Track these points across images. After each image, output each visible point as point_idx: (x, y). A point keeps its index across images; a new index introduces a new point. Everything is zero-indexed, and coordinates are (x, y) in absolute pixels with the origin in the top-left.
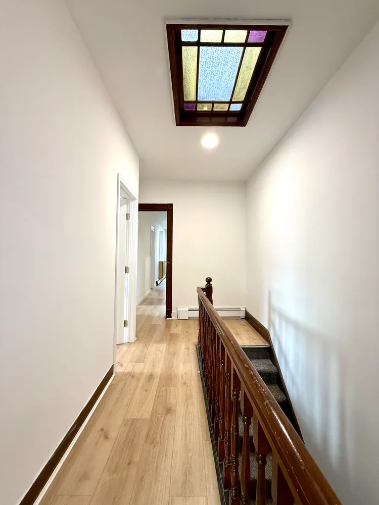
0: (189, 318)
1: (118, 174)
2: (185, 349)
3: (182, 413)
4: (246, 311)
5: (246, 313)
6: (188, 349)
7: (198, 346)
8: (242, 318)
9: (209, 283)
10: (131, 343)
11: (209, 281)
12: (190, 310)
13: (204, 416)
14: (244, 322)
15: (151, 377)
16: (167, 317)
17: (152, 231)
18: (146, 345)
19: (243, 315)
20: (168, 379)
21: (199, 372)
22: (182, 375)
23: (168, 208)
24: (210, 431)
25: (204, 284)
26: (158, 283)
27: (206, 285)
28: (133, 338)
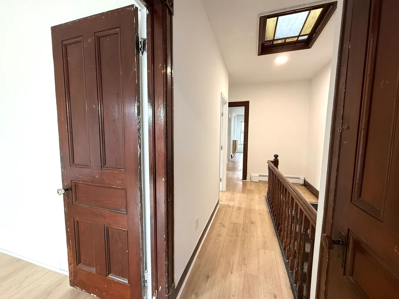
0: (259, 181)
1: (221, 92)
2: (258, 198)
3: (259, 225)
4: (305, 180)
5: (305, 181)
6: (260, 198)
7: (267, 198)
8: (301, 185)
9: (277, 158)
10: (224, 191)
11: (276, 156)
12: (260, 176)
13: (272, 228)
14: (303, 187)
15: (239, 208)
16: (243, 179)
17: (229, 118)
18: (233, 193)
19: (302, 182)
20: (249, 211)
21: (268, 210)
22: (258, 210)
23: (246, 104)
24: (276, 233)
25: (273, 159)
26: (233, 156)
27: (274, 159)
28: (225, 189)
